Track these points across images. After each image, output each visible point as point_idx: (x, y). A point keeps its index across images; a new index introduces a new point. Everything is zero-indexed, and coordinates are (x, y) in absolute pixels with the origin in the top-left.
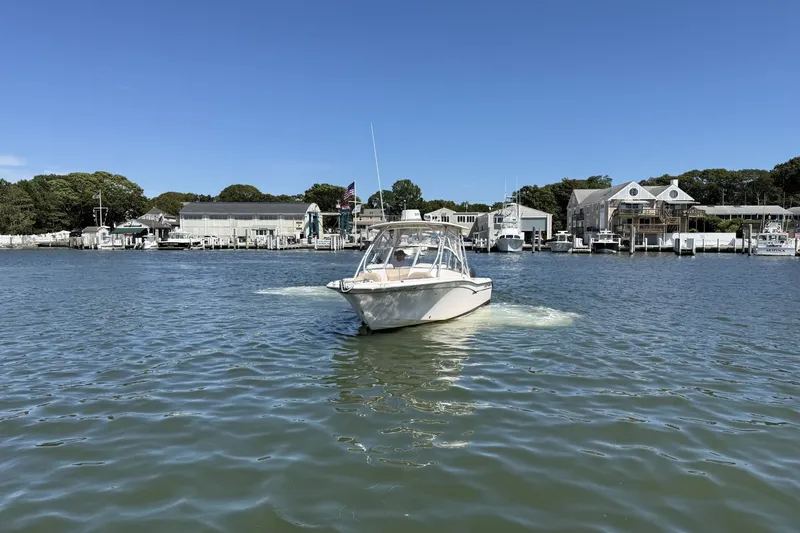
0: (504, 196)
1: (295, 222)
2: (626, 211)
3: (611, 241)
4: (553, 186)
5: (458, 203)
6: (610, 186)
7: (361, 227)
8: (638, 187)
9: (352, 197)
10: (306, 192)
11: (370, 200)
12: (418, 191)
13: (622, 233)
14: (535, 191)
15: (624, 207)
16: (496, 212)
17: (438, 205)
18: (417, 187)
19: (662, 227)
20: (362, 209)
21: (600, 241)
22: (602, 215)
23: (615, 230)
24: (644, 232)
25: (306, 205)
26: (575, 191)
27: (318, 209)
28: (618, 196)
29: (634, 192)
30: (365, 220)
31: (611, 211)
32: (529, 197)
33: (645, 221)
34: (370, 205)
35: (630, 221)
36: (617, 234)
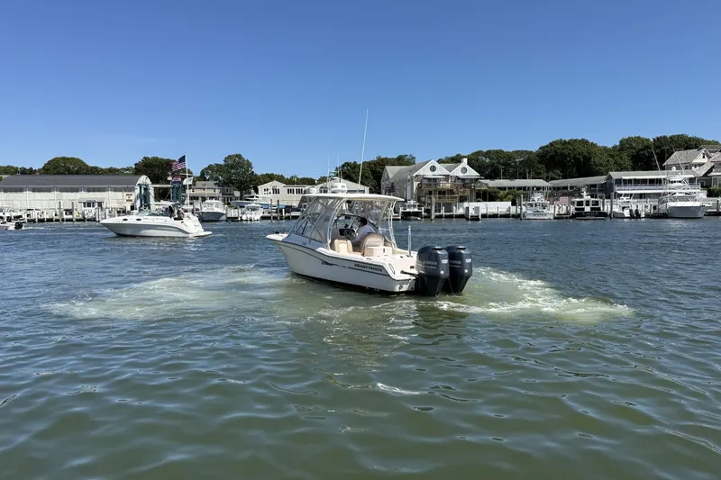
0: (329, 170)
1: (125, 194)
2: (427, 185)
3: (416, 210)
4: (369, 163)
5: (287, 176)
6: (414, 163)
7: (194, 198)
8: (437, 165)
9: (184, 170)
10: (136, 164)
11: (203, 173)
12: (249, 165)
13: (424, 203)
14: (355, 167)
15: (425, 181)
16: (322, 185)
17: (270, 178)
18: (248, 161)
19: (456, 197)
20: (194, 181)
21: (408, 210)
22: (409, 188)
23: (419, 201)
24: (441, 201)
25: (137, 177)
26: (387, 167)
27: (148, 181)
28: (420, 172)
29: (433, 169)
30: (198, 192)
31: (416, 184)
32: (348, 172)
33: (442, 192)
34: (202, 177)
35: (430, 193)
36: (421, 203)
